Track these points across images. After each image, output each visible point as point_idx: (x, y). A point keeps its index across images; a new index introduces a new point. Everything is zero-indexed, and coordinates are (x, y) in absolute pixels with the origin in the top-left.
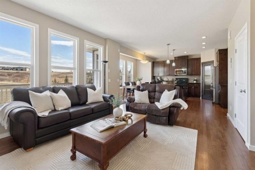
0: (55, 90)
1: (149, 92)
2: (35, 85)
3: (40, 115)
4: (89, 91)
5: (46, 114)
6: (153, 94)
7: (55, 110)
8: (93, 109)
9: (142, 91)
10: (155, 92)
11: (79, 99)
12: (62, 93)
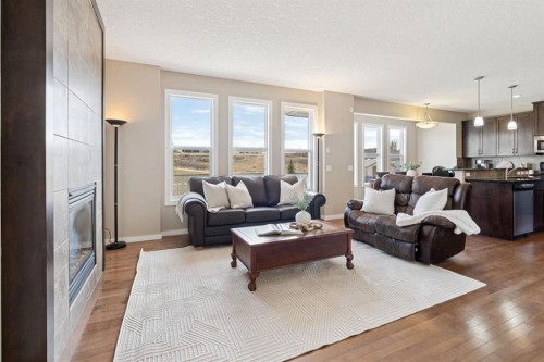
0: (234, 182)
1: (397, 192)
2: (214, 174)
3: (210, 210)
4: (284, 185)
5: (216, 210)
6: (405, 196)
7: (230, 208)
8: (281, 213)
9: (385, 188)
10: (411, 192)
11: (267, 197)
12: (241, 186)
